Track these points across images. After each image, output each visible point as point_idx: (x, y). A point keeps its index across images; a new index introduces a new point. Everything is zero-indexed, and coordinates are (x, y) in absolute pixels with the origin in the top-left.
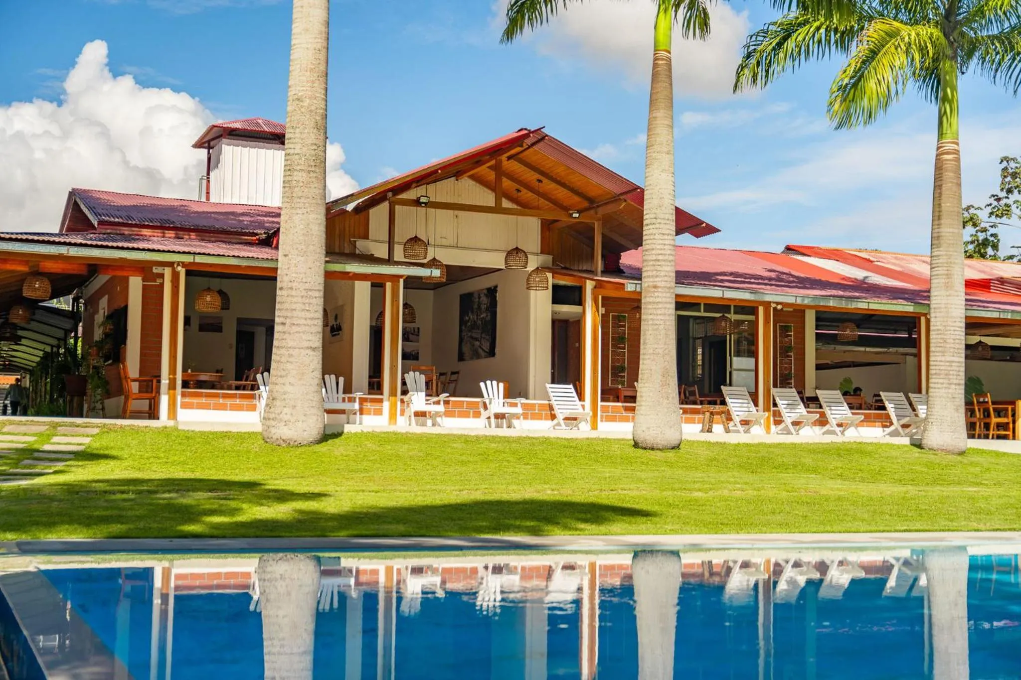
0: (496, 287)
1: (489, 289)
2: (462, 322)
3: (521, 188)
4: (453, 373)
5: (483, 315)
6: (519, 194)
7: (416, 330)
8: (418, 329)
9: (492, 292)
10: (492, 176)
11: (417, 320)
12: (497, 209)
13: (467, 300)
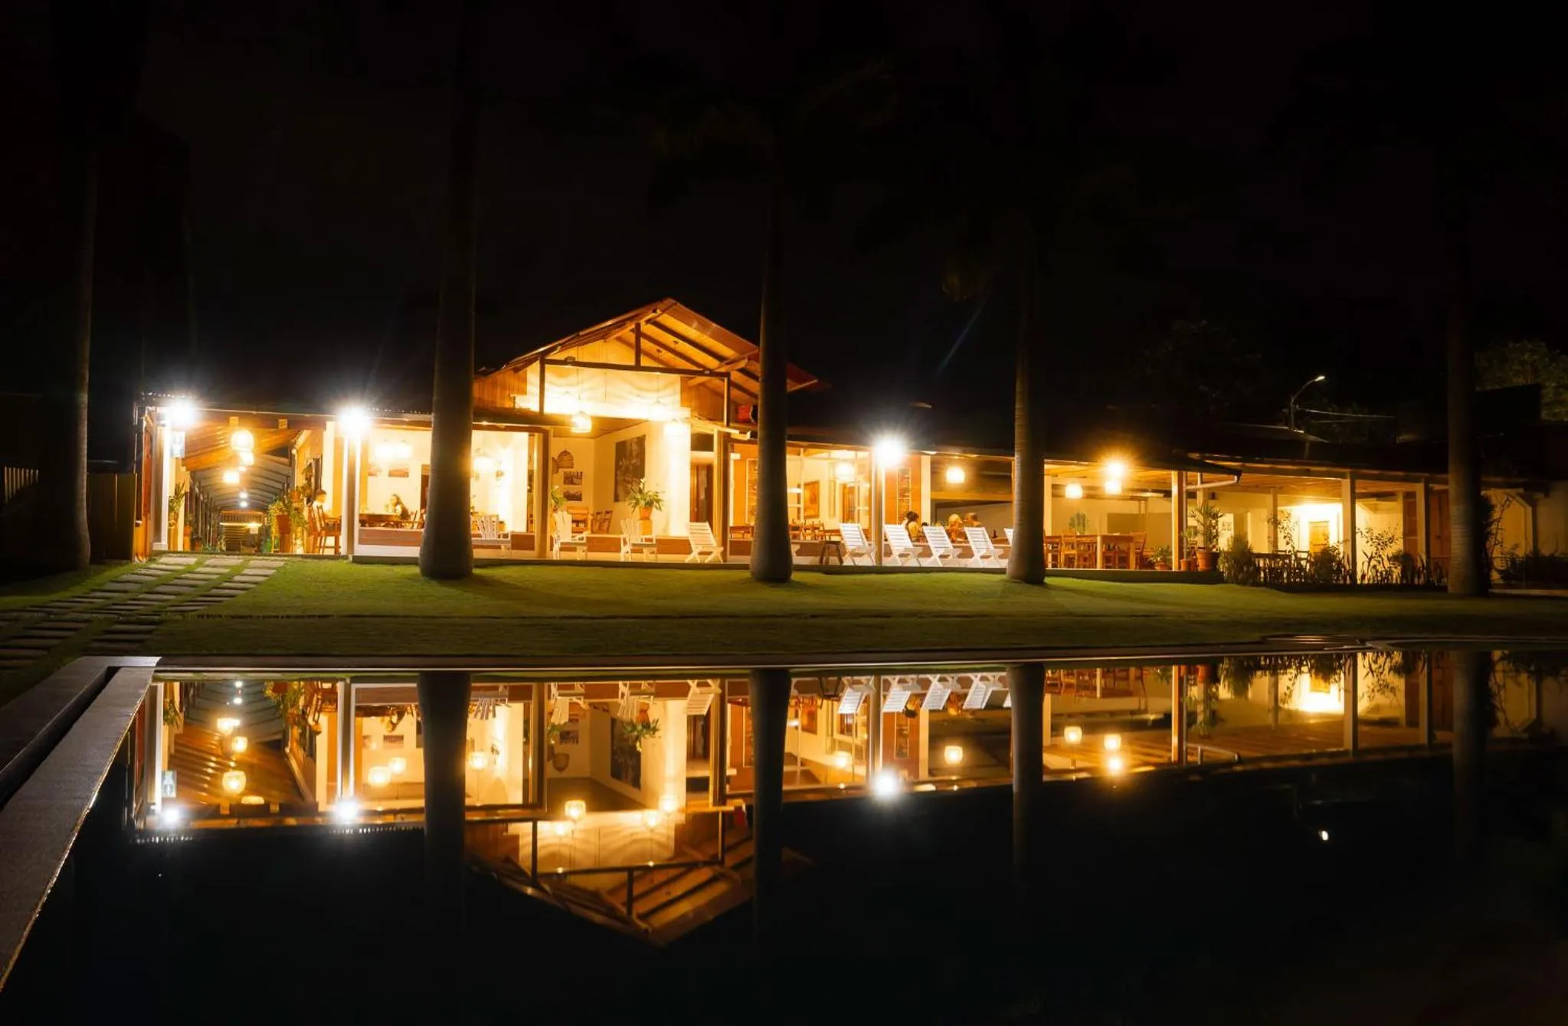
0: (644, 436)
1: (638, 438)
2: (618, 467)
3: (661, 349)
4: (607, 512)
5: (634, 461)
6: (660, 354)
7: (579, 474)
8: (581, 473)
9: (641, 441)
10: (632, 338)
11: (575, 466)
12: (637, 367)
13: (621, 448)
